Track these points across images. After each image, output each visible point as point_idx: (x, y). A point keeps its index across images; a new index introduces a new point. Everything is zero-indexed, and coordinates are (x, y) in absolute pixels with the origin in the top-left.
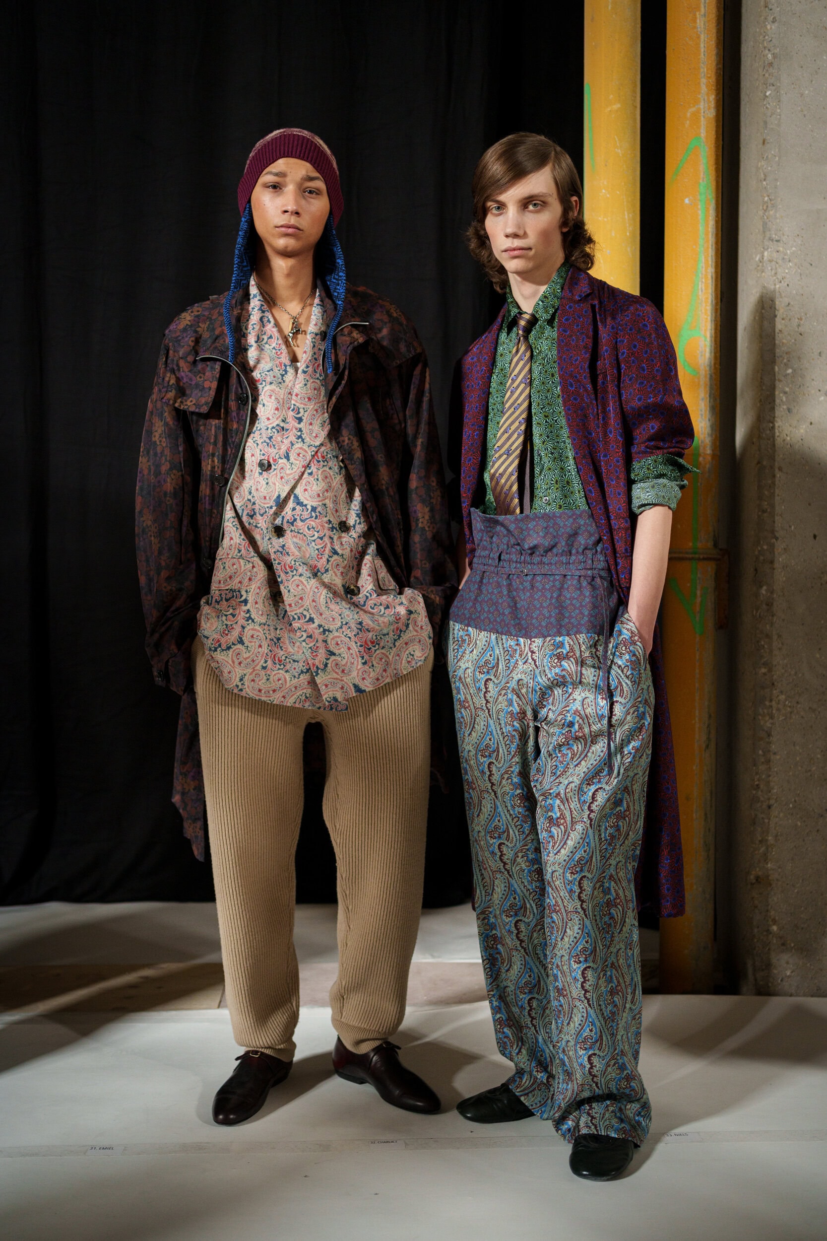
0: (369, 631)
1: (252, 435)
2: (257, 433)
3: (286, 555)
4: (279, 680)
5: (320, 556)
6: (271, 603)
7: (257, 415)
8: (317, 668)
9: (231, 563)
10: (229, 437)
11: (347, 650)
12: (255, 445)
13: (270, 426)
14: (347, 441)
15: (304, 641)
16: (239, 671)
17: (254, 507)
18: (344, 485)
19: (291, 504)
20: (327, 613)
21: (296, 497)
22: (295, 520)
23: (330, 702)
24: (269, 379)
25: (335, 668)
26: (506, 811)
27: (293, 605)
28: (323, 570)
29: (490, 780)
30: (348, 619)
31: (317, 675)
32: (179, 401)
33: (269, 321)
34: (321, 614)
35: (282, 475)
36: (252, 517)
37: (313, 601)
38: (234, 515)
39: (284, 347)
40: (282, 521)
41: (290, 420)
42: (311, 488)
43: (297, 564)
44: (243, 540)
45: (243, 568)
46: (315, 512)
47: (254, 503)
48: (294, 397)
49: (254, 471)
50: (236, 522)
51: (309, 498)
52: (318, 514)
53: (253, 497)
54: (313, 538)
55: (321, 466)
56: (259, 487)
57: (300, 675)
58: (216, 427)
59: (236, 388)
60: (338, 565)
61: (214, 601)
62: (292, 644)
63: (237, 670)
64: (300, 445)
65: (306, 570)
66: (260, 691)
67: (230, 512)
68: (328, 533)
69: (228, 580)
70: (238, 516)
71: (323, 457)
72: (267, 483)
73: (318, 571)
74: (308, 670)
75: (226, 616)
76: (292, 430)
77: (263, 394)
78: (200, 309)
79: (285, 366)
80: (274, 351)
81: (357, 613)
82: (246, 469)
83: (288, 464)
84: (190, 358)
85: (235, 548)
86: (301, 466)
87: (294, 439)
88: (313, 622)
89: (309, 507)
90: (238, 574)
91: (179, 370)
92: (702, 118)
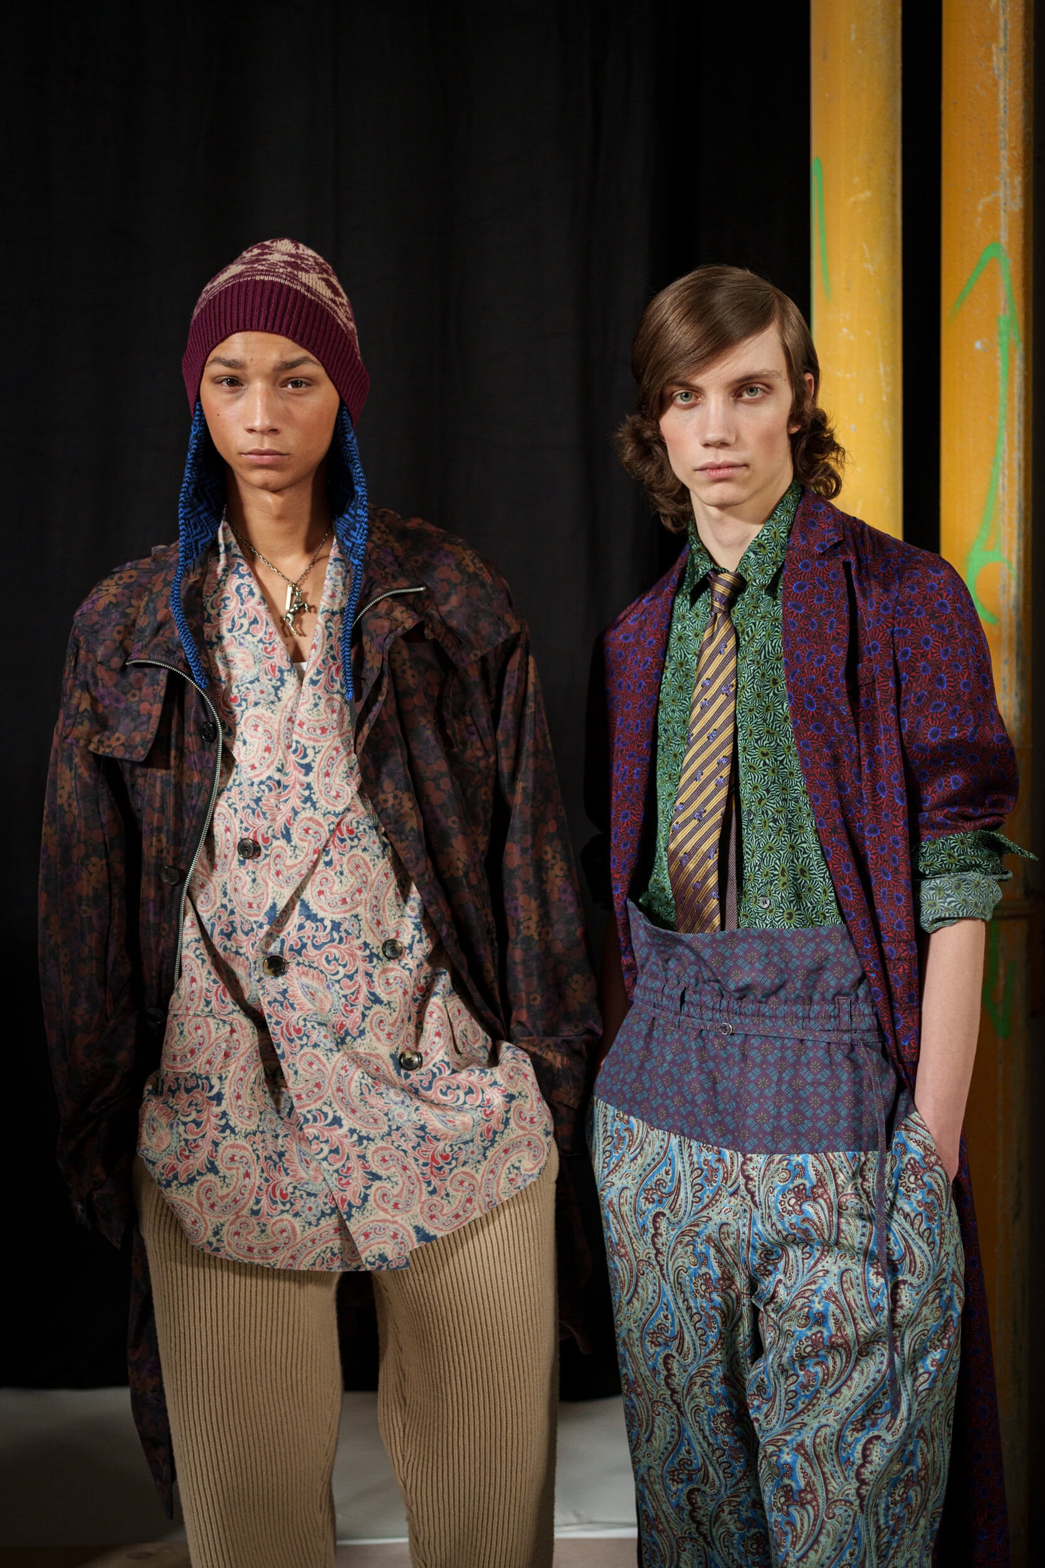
0: (439, 1140)
1: (226, 794)
2: (235, 790)
3: (290, 1009)
4: (282, 1231)
5: (349, 1008)
6: (266, 1089)
7: (234, 760)
8: (350, 1206)
9: (193, 1024)
10: (185, 797)
11: (402, 1171)
12: (232, 811)
13: (257, 780)
14: (391, 801)
15: (325, 1159)
16: (211, 1220)
17: (232, 918)
18: (392, 875)
19: (296, 918)
20: (363, 1109)
21: (305, 906)
22: (304, 946)
23: (373, 1264)
24: (252, 698)
25: (381, 1203)
26: (701, 1439)
27: (304, 1096)
28: (355, 1033)
29: (667, 1384)
30: (399, 1121)
31: (349, 1219)
32: (96, 739)
33: (251, 593)
34: (353, 1111)
35: (278, 868)
36: (229, 936)
37: (339, 1090)
38: (198, 935)
39: (278, 638)
40: (282, 948)
41: (290, 769)
42: (331, 889)
43: (309, 1025)
44: (215, 981)
45: (214, 1036)
46: (339, 931)
47: (232, 912)
48: (297, 728)
49: (229, 858)
50: (203, 950)
51: (327, 908)
52: (343, 934)
53: (230, 901)
54: (337, 977)
55: (348, 847)
56: (239, 887)
57: (319, 1219)
58: (162, 782)
59: (197, 712)
60: (381, 1021)
61: (165, 1088)
62: (304, 1164)
63: (207, 1218)
64: (309, 813)
65: (325, 1037)
66: (250, 1249)
67: (191, 931)
68: (363, 966)
69: (189, 1055)
70: (205, 937)
71: (351, 832)
72: (254, 880)
73: (347, 1033)
74: (334, 1210)
75: (185, 1124)
76: (294, 787)
77: (242, 722)
78: (134, 573)
79: (281, 671)
80: (261, 646)
81: (417, 1109)
82: (217, 852)
83: (288, 849)
84: (116, 662)
85: (200, 997)
86: (311, 851)
87: (298, 803)
88: (341, 1126)
89: (328, 923)
90: (205, 1045)
91: (96, 683)
92: (1002, 213)
